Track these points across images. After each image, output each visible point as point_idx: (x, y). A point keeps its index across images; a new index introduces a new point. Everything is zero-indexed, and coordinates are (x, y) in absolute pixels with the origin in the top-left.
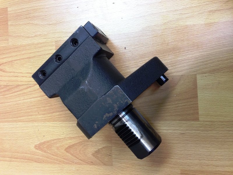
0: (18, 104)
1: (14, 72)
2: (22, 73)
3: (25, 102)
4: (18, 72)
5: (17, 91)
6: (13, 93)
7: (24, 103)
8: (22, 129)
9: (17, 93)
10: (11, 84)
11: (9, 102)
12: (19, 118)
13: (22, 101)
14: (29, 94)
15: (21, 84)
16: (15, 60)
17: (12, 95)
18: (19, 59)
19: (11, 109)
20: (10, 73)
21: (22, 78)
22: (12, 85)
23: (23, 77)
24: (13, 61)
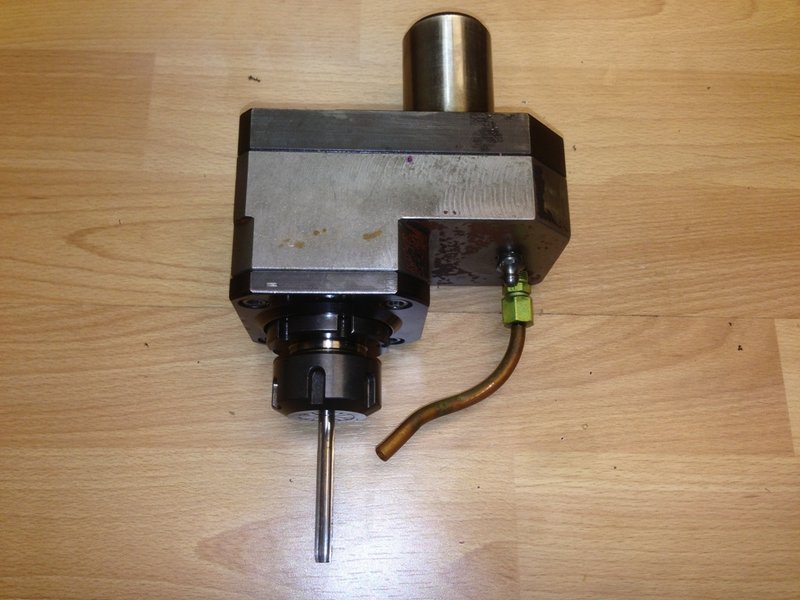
0: (146, 377)
1: (150, 262)
2: (185, 267)
3: (177, 370)
4: (164, 261)
5: (153, 330)
6: (131, 333)
7: (175, 372)
8: (151, 474)
9: (150, 334)
10: (129, 302)
11: (109, 368)
12: (142, 432)
13: (167, 366)
14: (199, 344)
15: (171, 304)
16: (160, 221)
17: (125, 340)
18: (176, 218)
19: (112, 395)
20: (132, 261)
21: (181, 283)
22: (133, 306)
23: (184, 280)
24: (150, 222)
